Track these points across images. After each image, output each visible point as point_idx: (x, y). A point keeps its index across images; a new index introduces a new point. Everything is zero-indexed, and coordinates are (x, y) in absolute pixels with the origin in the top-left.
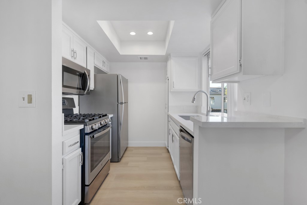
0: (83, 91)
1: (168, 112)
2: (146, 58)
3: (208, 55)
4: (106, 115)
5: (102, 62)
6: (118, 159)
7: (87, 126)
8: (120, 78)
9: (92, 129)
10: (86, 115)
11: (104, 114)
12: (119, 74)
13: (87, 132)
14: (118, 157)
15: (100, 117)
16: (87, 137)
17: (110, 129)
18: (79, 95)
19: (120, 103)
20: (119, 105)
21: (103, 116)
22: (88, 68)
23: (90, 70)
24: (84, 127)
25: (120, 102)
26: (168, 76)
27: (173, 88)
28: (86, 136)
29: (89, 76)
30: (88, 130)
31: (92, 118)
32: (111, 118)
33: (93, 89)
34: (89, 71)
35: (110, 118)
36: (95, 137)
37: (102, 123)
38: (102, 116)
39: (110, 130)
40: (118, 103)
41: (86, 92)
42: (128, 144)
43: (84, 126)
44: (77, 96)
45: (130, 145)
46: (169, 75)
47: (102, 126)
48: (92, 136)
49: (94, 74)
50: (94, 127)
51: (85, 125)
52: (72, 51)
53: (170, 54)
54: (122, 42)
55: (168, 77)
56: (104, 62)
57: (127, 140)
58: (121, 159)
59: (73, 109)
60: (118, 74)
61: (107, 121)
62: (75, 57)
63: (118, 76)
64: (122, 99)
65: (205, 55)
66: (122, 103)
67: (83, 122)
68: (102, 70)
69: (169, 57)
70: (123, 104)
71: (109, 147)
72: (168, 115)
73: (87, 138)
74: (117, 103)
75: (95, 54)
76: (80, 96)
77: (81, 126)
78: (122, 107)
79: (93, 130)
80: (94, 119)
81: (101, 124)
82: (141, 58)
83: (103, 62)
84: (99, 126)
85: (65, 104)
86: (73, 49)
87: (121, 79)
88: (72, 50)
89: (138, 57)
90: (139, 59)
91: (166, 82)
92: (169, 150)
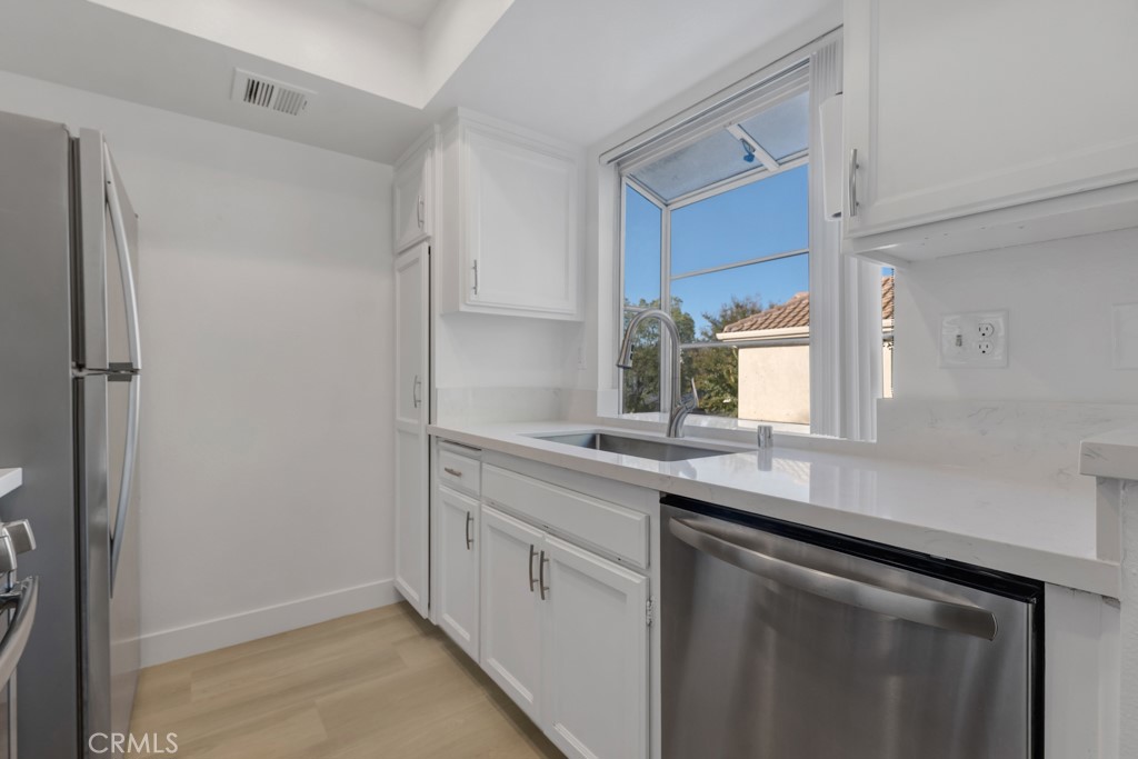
1: (430, 421)
2: (291, 103)
3: (618, 164)
12: (86, 136)
19: (99, 373)
20: (96, 383)
25: (99, 358)
26: (428, 232)
27: (473, 297)
40: (80, 367)
46: (434, 225)
55: (428, 238)
60: (75, 129)
65: (609, 162)
66: (118, 372)
69: (437, 128)
70: (138, 378)
72: (430, 438)
74: (72, 372)
82: (253, 91)
89: (238, 70)
90: (242, 89)
91: (417, 261)
92: (435, 623)
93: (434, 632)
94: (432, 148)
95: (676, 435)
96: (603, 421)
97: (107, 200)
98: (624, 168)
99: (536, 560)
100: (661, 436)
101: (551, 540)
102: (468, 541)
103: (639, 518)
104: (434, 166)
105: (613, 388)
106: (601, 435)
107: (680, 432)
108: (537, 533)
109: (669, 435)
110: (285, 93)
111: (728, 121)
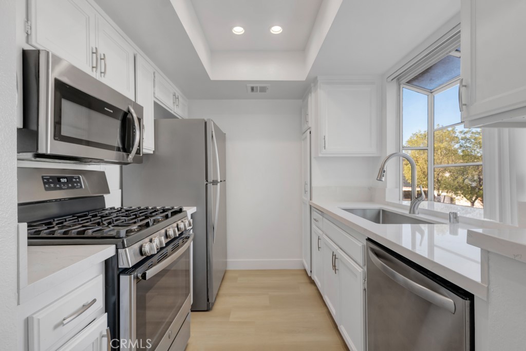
0: (125, 154)
1: (311, 200)
2: (263, 89)
3: (398, 79)
4: (180, 211)
5: (171, 95)
6: (208, 306)
7: (124, 247)
8: (211, 128)
9: (141, 253)
10: (134, 211)
11: (176, 208)
12: (209, 119)
13: (126, 266)
14: (208, 300)
15: (167, 217)
16: (125, 280)
17: (190, 243)
18: (122, 164)
19: (210, 183)
20: (210, 186)
21: (175, 213)
22: (139, 102)
23: (142, 107)
24: (117, 252)
25: (210, 179)
26: (310, 126)
27: (324, 150)
28: (122, 277)
29: (139, 120)
30: (129, 258)
31: (145, 222)
32: (192, 215)
33: (152, 153)
34: (140, 109)
35: (189, 217)
36: (148, 277)
37: (171, 232)
38: (170, 215)
39: (189, 247)
40: (207, 181)
41: (131, 156)
42: (226, 263)
43: (117, 249)
44: (118, 167)
45: (230, 267)
46: (311, 123)
47: (169, 240)
48: (140, 275)
49: (155, 120)
50: (147, 248)
51: (121, 246)
52: (93, 53)
53: (316, 78)
54: (213, 52)
55: (310, 128)
56: (176, 97)
57: (225, 255)
58: (213, 304)
59: (105, 196)
60: (206, 119)
61: (182, 226)
62: (103, 71)
63: (206, 123)
64: (215, 173)
65: (392, 80)
66: (215, 183)
67: (114, 238)
68: (172, 112)
69: (312, 85)
70: (219, 184)
71: (188, 271)
72: (311, 206)
73: (126, 282)
74: (205, 183)
75: (156, 75)
76: (124, 166)
77: (109, 251)
78: (215, 192)
79: (145, 257)
80: (147, 225)
81: (167, 236)
82: (252, 89)
83: (174, 95)
84: (161, 242)
85: (81, 187)
86: (96, 48)
87: (213, 130)
88: (94, 51)
89: (248, 85)
90: (250, 90)
91: (306, 137)
92: (313, 279)
93: (313, 282)
94: (311, 93)
95: (414, 213)
96: (388, 204)
97: (212, 137)
98: (401, 81)
99: (334, 257)
100: (406, 212)
101: (340, 251)
102: (319, 248)
103: (360, 245)
104: (312, 99)
105: (396, 188)
106: (383, 210)
107: (416, 212)
108: (336, 247)
109: (410, 213)
110: (261, 87)
111: (449, 51)
